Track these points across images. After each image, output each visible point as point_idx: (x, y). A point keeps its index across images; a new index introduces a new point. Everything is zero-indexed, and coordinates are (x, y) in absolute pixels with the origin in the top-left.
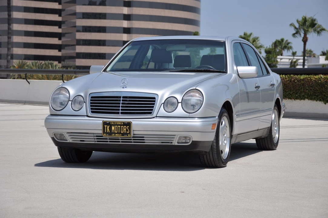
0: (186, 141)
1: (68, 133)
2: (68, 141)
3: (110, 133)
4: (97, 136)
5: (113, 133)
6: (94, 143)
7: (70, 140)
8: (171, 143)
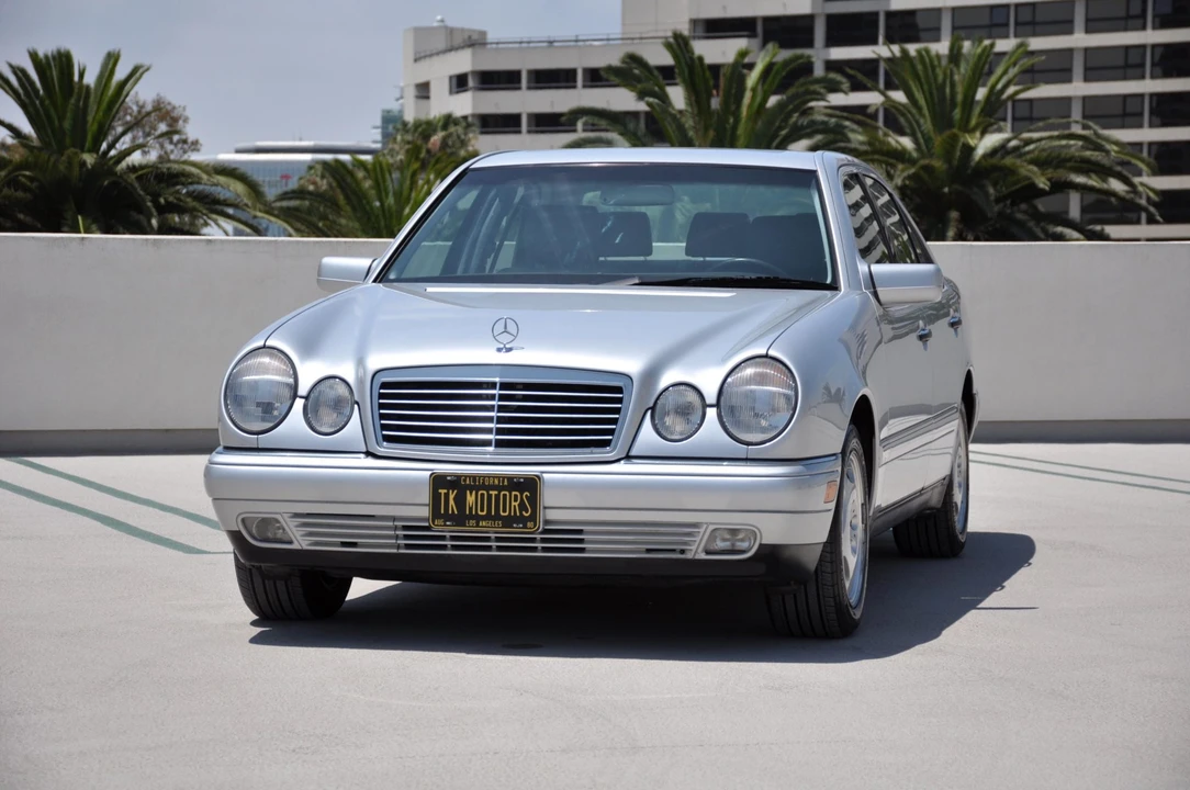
0: (733, 545)
1: (296, 515)
2: (295, 546)
3: (461, 518)
4: (406, 528)
5: (471, 517)
6: (395, 551)
7: (301, 542)
8: (683, 552)
